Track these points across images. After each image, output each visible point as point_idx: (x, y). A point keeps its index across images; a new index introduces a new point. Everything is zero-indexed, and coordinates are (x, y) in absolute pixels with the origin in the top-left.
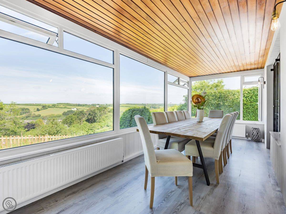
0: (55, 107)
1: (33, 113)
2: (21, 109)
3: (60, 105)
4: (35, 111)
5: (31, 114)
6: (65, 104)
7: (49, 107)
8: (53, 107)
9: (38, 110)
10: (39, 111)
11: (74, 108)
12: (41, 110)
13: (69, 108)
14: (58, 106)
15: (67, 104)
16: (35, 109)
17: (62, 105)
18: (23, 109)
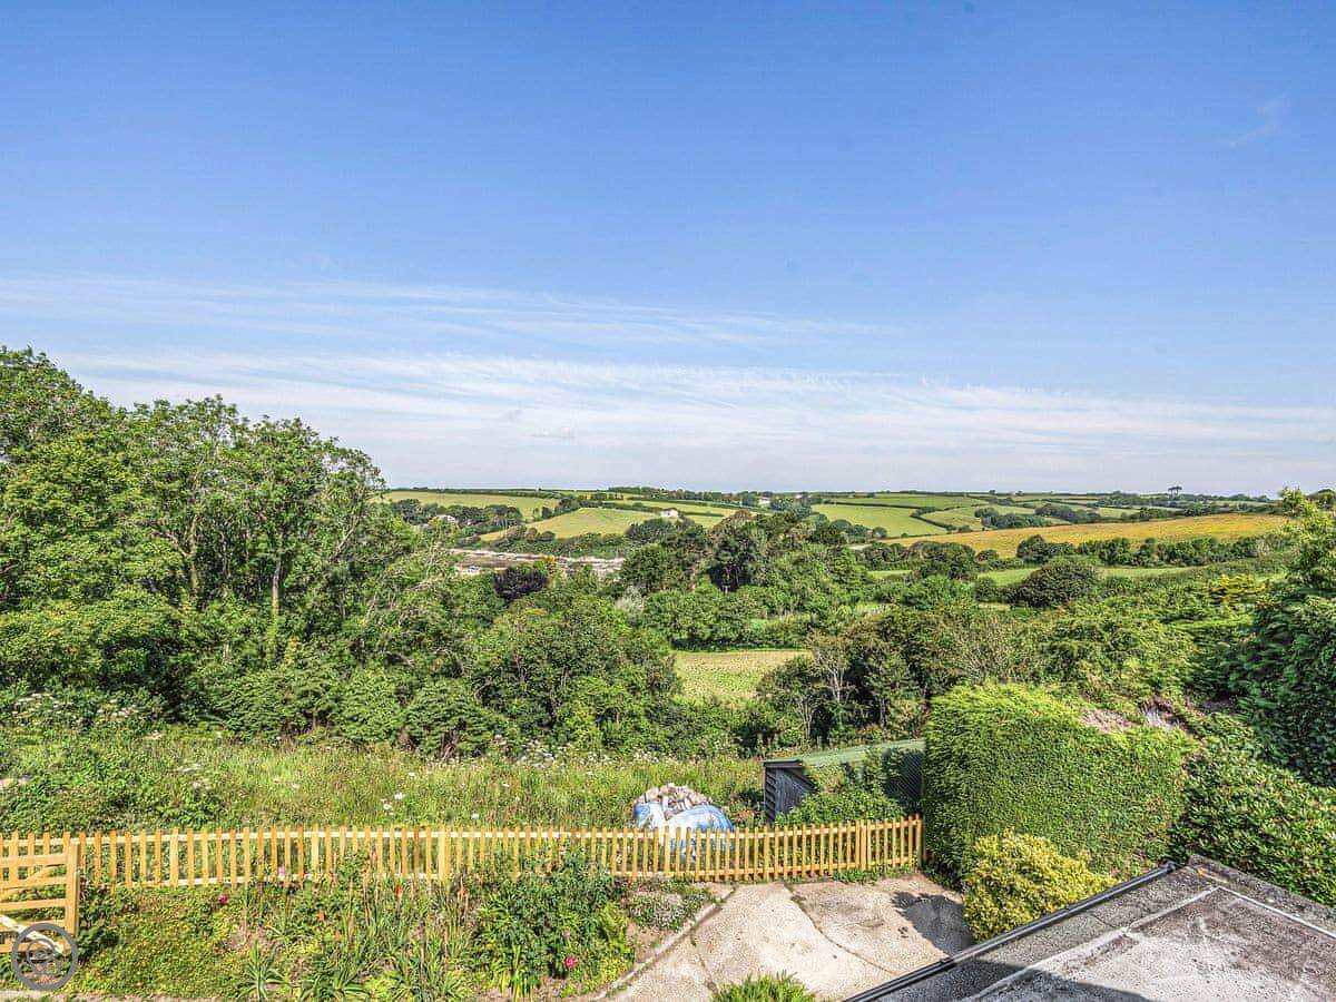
0: (601, 504)
1: (529, 526)
2: (495, 510)
3: (619, 495)
4: (536, 520)
5: (524, 530)
6: (636, 490)
7: (582, 505)
8: (596, 502)
9: (547, 514)
10: (549, 518)
11: (669, 510)
12: (557, 513)
13: (650, 510)
14: (611, 498)
15: (646, 490)
16: (537, 510)
17: (626, 496)
18: (501, 511)
